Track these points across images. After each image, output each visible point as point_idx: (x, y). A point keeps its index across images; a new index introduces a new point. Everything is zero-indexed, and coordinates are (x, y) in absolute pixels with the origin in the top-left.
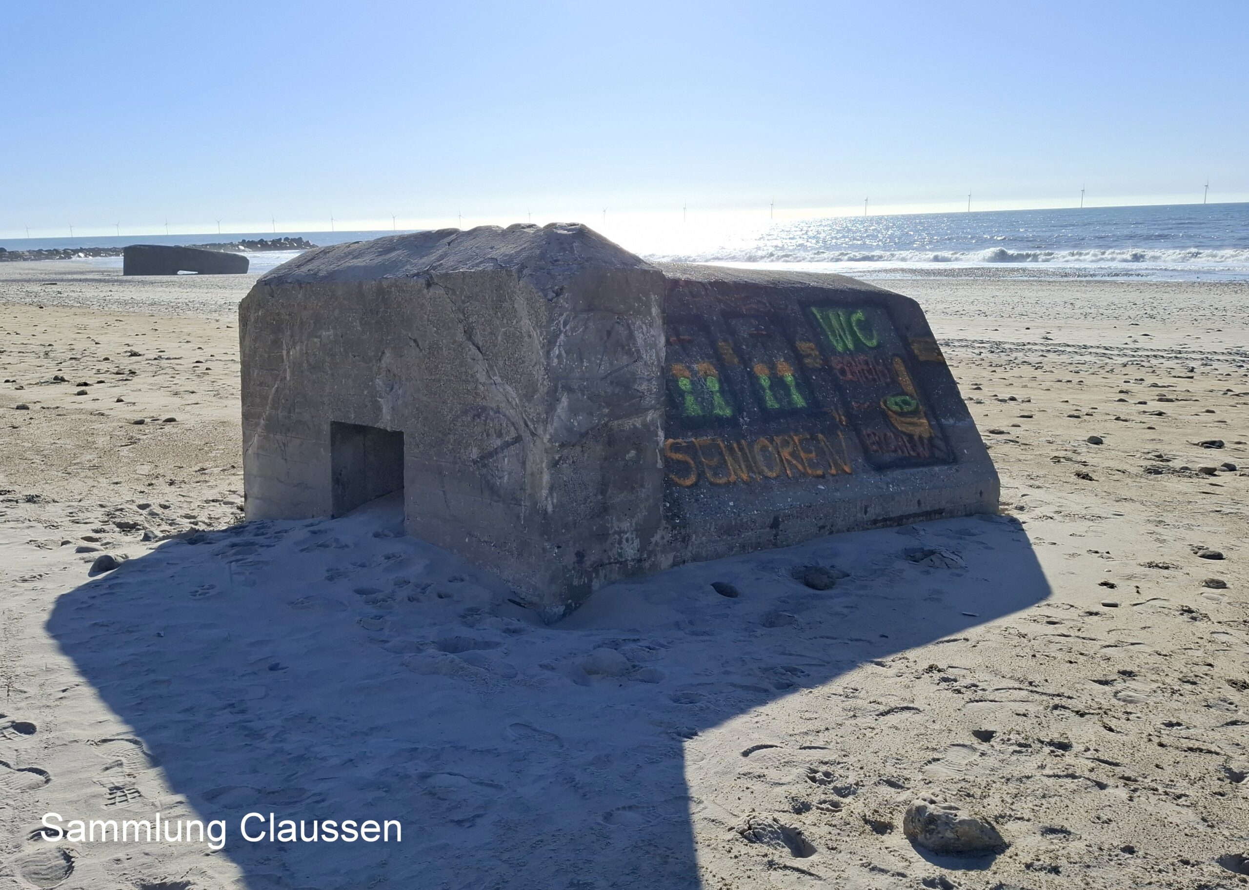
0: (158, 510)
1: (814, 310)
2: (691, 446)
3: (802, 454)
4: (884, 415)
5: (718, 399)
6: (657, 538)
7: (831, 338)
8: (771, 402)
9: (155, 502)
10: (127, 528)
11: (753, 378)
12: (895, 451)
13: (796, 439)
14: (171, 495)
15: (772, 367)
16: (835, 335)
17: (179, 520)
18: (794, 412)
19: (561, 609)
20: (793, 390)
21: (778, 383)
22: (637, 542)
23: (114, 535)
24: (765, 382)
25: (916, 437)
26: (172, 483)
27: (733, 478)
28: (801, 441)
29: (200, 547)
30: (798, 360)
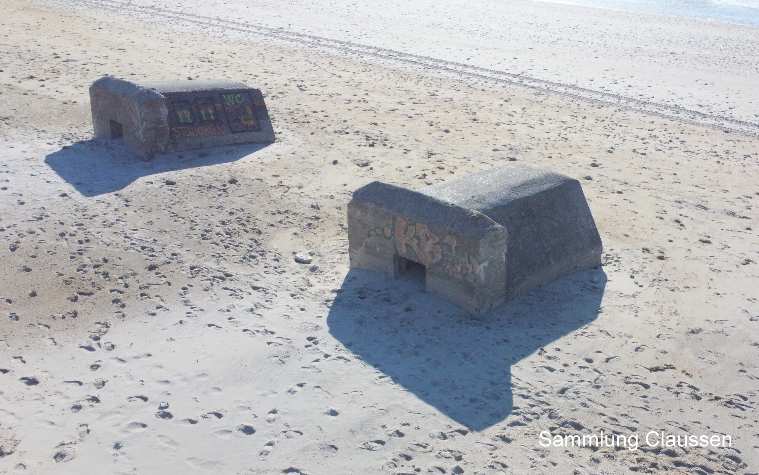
0: (74, 135)
1: (223, 95)
2: (180, 129)
3: (211, 130)
4: (239, 120)
5: (189, 119)
6: (169, 147)
7: (227, 102)
8: (204, 118)
9: (73, 132)
10: (68, 139)
11: (200, 113)
12: (241, 128)
13: (210, 127)
14: (76, 130)
15: (206, 110)
16: (228, 101)
17: (79, 137)
18: (211, 121)
19: (148, 159)
20: (212, 115)
21: (207, 114)
22: (164, 148)
23: (65, 141)
24: (203, 114)
25: (249, 125)
26: (77, 127)
27: (190, 135)
28: (211, 127)
29: (83, 145)
30: (215, 108)
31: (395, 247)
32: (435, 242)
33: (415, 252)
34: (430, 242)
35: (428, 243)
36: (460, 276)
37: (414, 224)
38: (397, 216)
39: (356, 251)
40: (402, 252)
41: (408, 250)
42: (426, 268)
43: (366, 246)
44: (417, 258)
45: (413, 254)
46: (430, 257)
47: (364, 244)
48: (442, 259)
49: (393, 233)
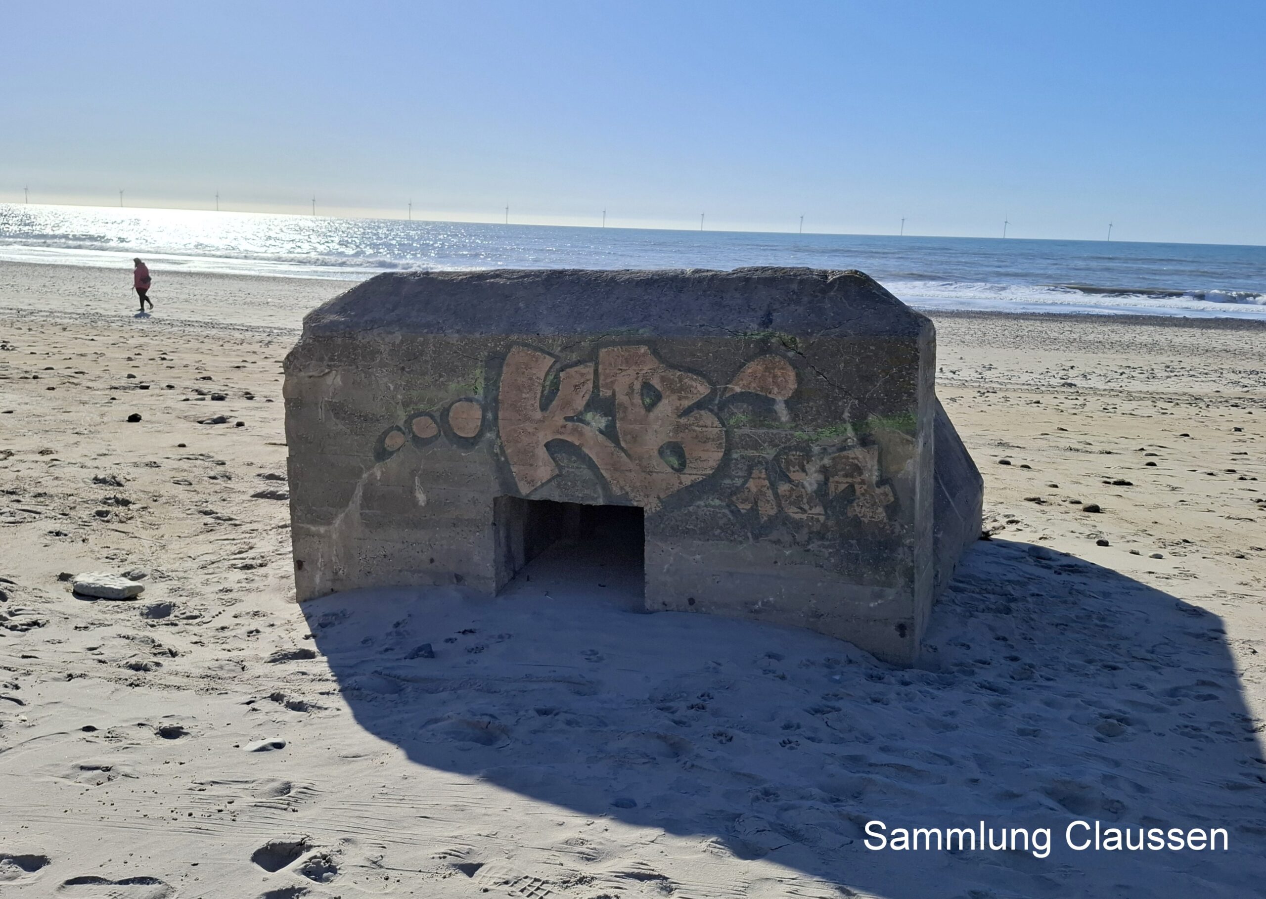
31: (502, 468)
32: (686, 403)
33: (592, 466)
34: (665, 407)
35: (652, 415)
36: (819, 509)
37: (592, 357)
38: (509, 347)
39: (322, 530)
40: (531, 482)
41: (560, 468)
42: (646, 515)
43: (368, 499)
44: (606, 486)
45: (586, 473)
46: (663, 470)
47: (359, 492)
48: (726, 461)
49: (490, 415)
